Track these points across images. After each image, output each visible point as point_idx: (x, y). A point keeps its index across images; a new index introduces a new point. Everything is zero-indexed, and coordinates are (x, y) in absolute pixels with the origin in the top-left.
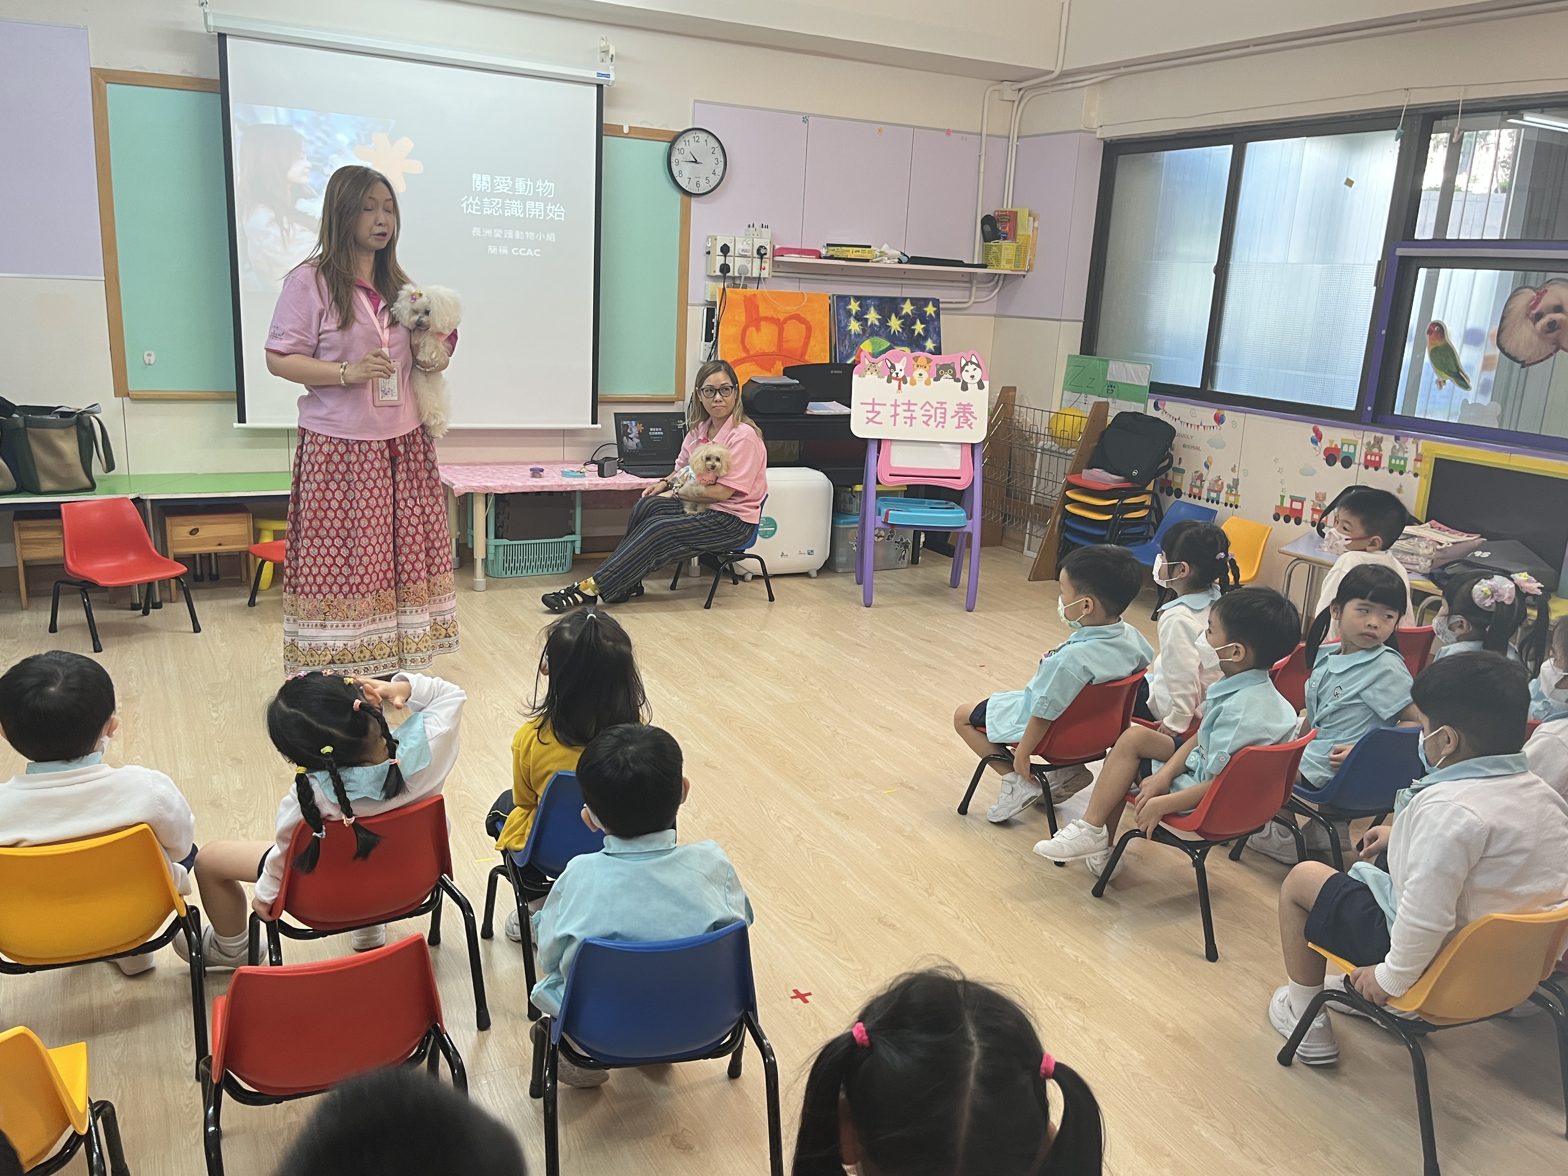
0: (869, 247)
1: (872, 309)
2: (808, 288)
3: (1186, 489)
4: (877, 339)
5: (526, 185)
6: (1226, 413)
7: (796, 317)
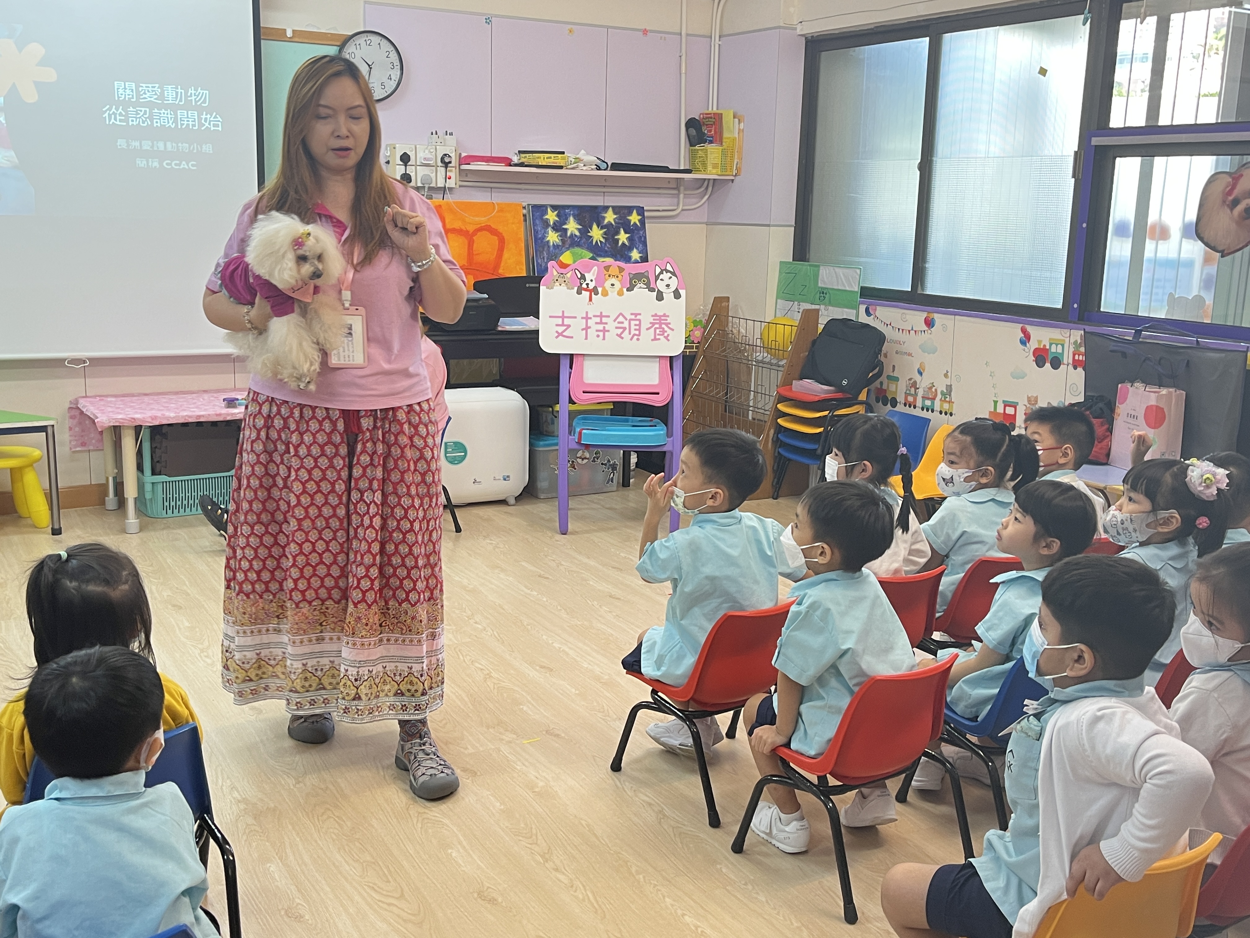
0: (563, 153)
1: (571, 219)
2: (499, 198)
3: (901, 398)
4: (578, 250)
5: (177, 93)
6: (936, 316)
7: (488, 229)
